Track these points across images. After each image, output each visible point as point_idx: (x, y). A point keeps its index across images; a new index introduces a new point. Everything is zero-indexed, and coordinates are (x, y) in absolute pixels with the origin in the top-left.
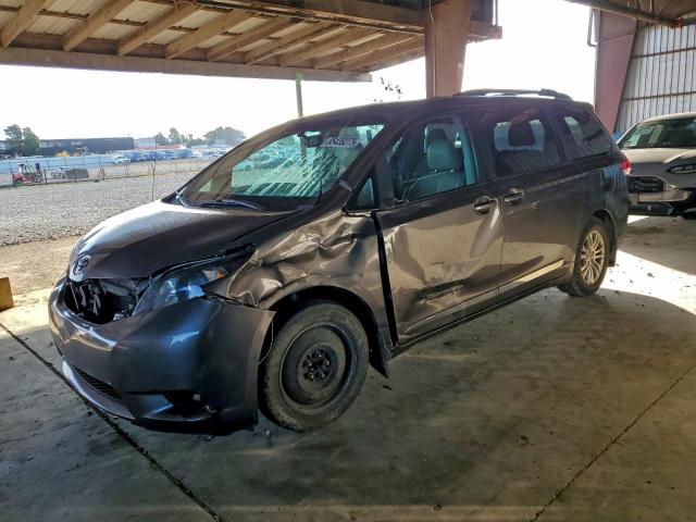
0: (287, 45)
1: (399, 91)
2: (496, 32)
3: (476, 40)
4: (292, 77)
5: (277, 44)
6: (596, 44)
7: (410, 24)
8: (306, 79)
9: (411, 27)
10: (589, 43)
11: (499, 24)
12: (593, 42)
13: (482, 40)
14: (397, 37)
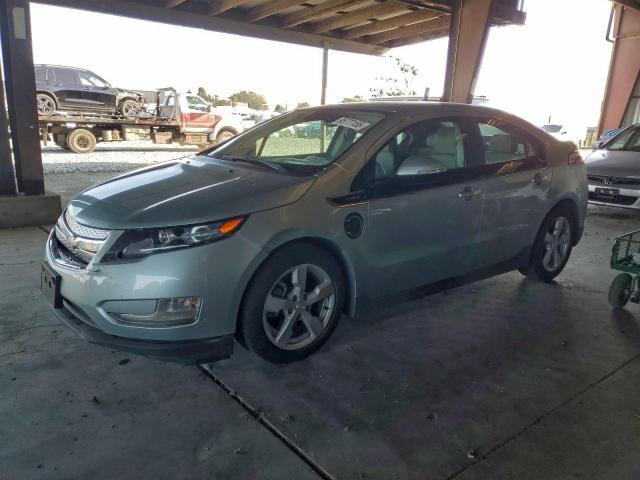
0: (321, 12)
1: (414, 73)
2: (519, 18)
3: (499, 24)
4: (320, 44)
5: (311, 11)
6: (614, 39)
7: (439, 3)
8: (334, 48)
9: (440, 5)
10: (607, 38)
11: (524, 10)
12: (611, 37)
13: (504, 24)
14: (424, 14)
